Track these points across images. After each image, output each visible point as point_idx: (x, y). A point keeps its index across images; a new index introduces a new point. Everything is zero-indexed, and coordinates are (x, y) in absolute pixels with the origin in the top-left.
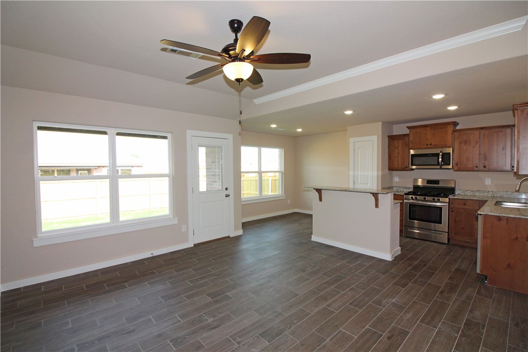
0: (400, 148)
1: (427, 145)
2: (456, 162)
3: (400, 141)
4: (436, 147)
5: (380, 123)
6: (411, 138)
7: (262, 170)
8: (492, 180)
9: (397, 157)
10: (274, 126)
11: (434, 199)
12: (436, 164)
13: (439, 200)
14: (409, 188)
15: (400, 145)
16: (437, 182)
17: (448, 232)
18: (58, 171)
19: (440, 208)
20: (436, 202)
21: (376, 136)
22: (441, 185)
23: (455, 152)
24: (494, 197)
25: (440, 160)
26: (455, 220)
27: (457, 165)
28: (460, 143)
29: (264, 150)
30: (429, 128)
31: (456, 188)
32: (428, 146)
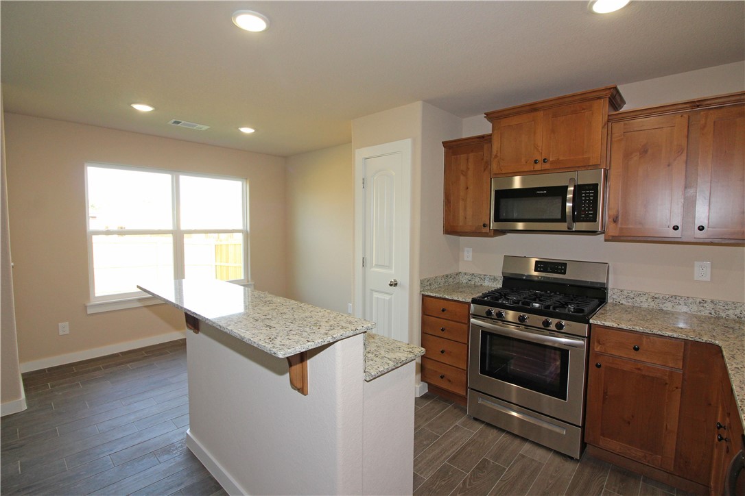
0: (470, 173)
1: (536, 162)
2: (613, 212)
3: (471, 155)
4: (558, 167)
5: (418, 105)
6: (496, 145)
7: (183, 227)
8: (712, 267)
9: (463, 200)
10: (143, 108)
11: (547, 324)
12: (559, 216)
13: (559, 326)
14: (495, 279)
15: (471, 166)
16: (559, 267)
17: (583, 427)
19: (563, 352)
20: (552, 333)
21: (408, 142)
22: (570, 275)
23: (611, 182)
24: (718, 318)
25: (569, 205)
26: (605, 393)
27: (615, 221)
28: (627, 156)
29: (186, 180)
30: (541, 113)
31: (610, 286)
32: (538, 167)
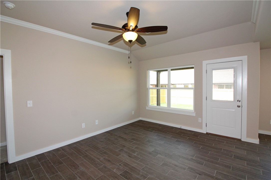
18: (226, 85)
